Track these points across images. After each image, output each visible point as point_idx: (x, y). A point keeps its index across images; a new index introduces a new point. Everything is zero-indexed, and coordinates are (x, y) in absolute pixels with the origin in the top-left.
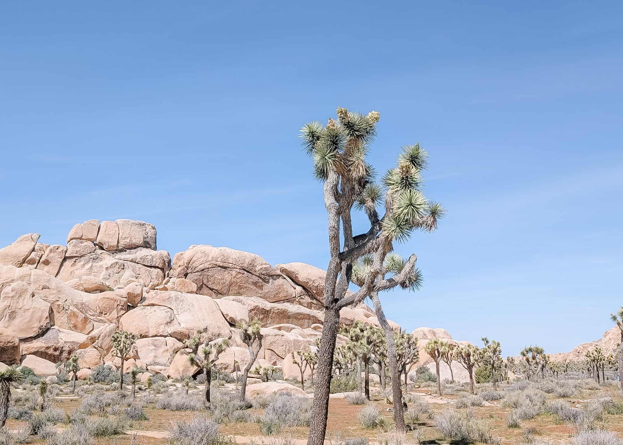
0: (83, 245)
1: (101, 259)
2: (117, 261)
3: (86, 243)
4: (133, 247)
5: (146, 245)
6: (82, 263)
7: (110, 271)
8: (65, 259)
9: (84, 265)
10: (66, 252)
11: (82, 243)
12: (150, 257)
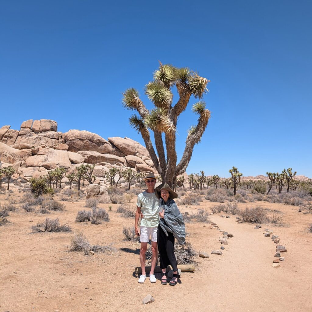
0: (25, 130)
1: (33, 136)
2: (38, 136)
3: (27, 129)
4: (46, 130)
5: (52, 129)
6: (25, 137)
7: (35, 140)
8: (18, 135)
9: (25, 138)
10: (19, 133)
11: (25, 129)
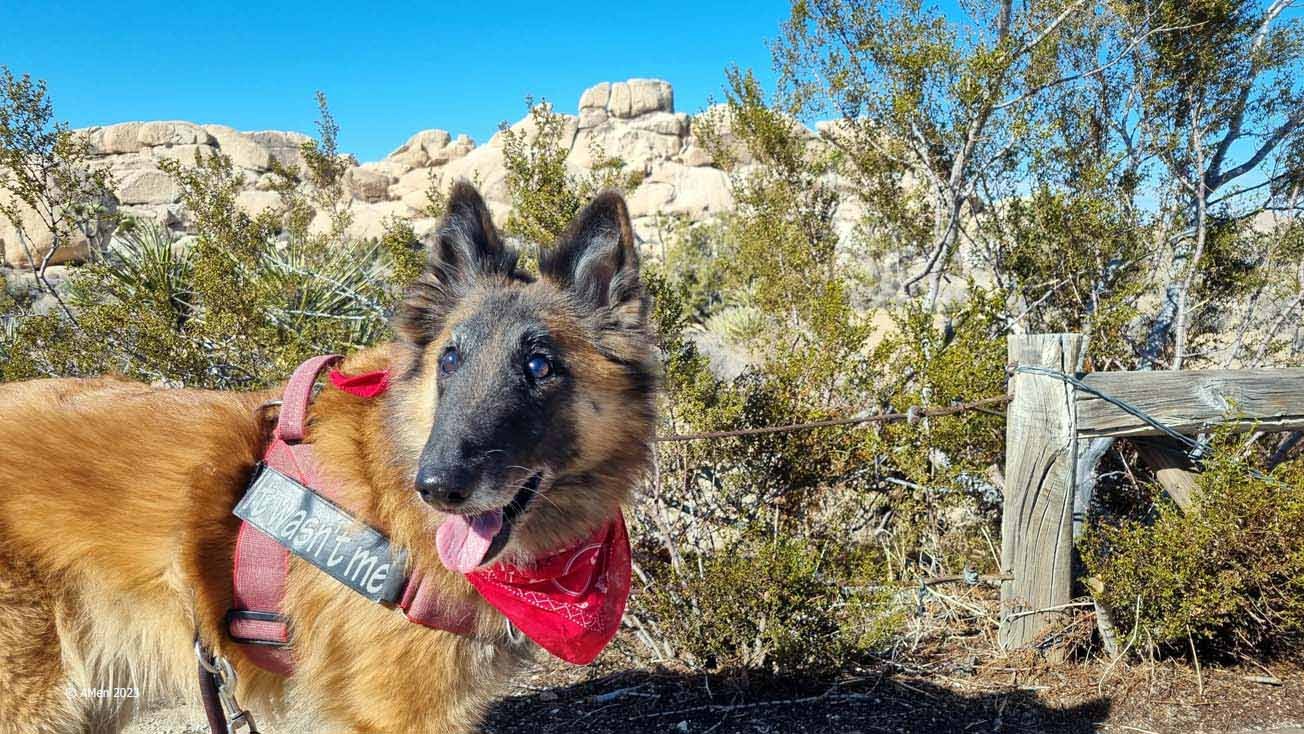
0: (594, 114)
1: (614, 129)
2: (630, 130)
3: (597, 112)
4: (645, 112)
5: (661, 108)
6: (595, 135)
7: (623, 142)
8: (578, 131)
10: (578, 123)
11: (593, 111)
12: (665, 124)
